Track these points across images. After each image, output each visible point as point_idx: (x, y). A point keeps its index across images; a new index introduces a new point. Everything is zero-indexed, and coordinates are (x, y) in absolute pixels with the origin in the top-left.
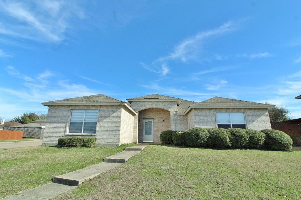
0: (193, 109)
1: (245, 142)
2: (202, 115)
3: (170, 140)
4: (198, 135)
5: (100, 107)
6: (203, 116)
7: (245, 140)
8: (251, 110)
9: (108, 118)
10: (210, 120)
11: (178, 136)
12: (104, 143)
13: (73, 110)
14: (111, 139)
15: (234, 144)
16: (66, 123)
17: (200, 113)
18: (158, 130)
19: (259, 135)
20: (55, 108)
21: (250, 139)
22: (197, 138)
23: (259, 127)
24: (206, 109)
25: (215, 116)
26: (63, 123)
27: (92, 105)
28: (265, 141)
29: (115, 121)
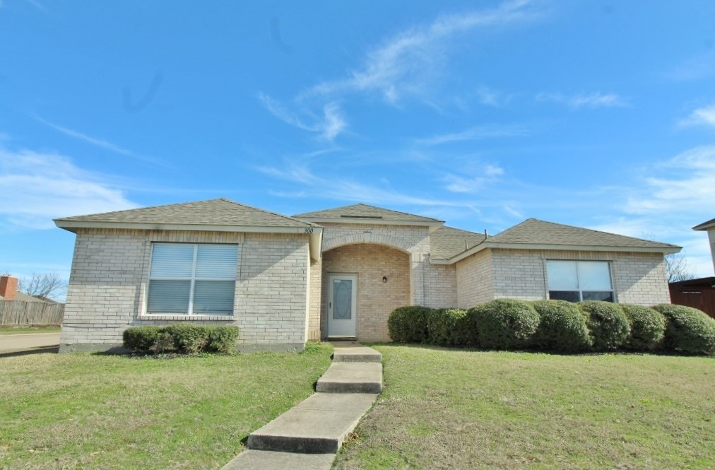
0: (490, 251)
1: (625, 336)
2: (510, 266)
3: (420, 332)
4: (513, 320)
5: (243, 237)
6: (513, 270)
7: (624, 330)
8: (628, 257)
9: (267, 271)
10: (531, 279)
11: (453, 321)
12: (261, 341)
13: (158, 246)
14: (280, 330)
15: (600, 339)
16: (137, 282)
17: (506, 260)
18: (371, 305)
19: (655, 318)
20: (98, 237)
21: (635, 328)
22: (511, 327)
23: (643, 299)
24: (521, 250)
25: (542, 270)
26: (126, 283)
27: (220, 233)
28: (666, 333)
29: (290, 279)
